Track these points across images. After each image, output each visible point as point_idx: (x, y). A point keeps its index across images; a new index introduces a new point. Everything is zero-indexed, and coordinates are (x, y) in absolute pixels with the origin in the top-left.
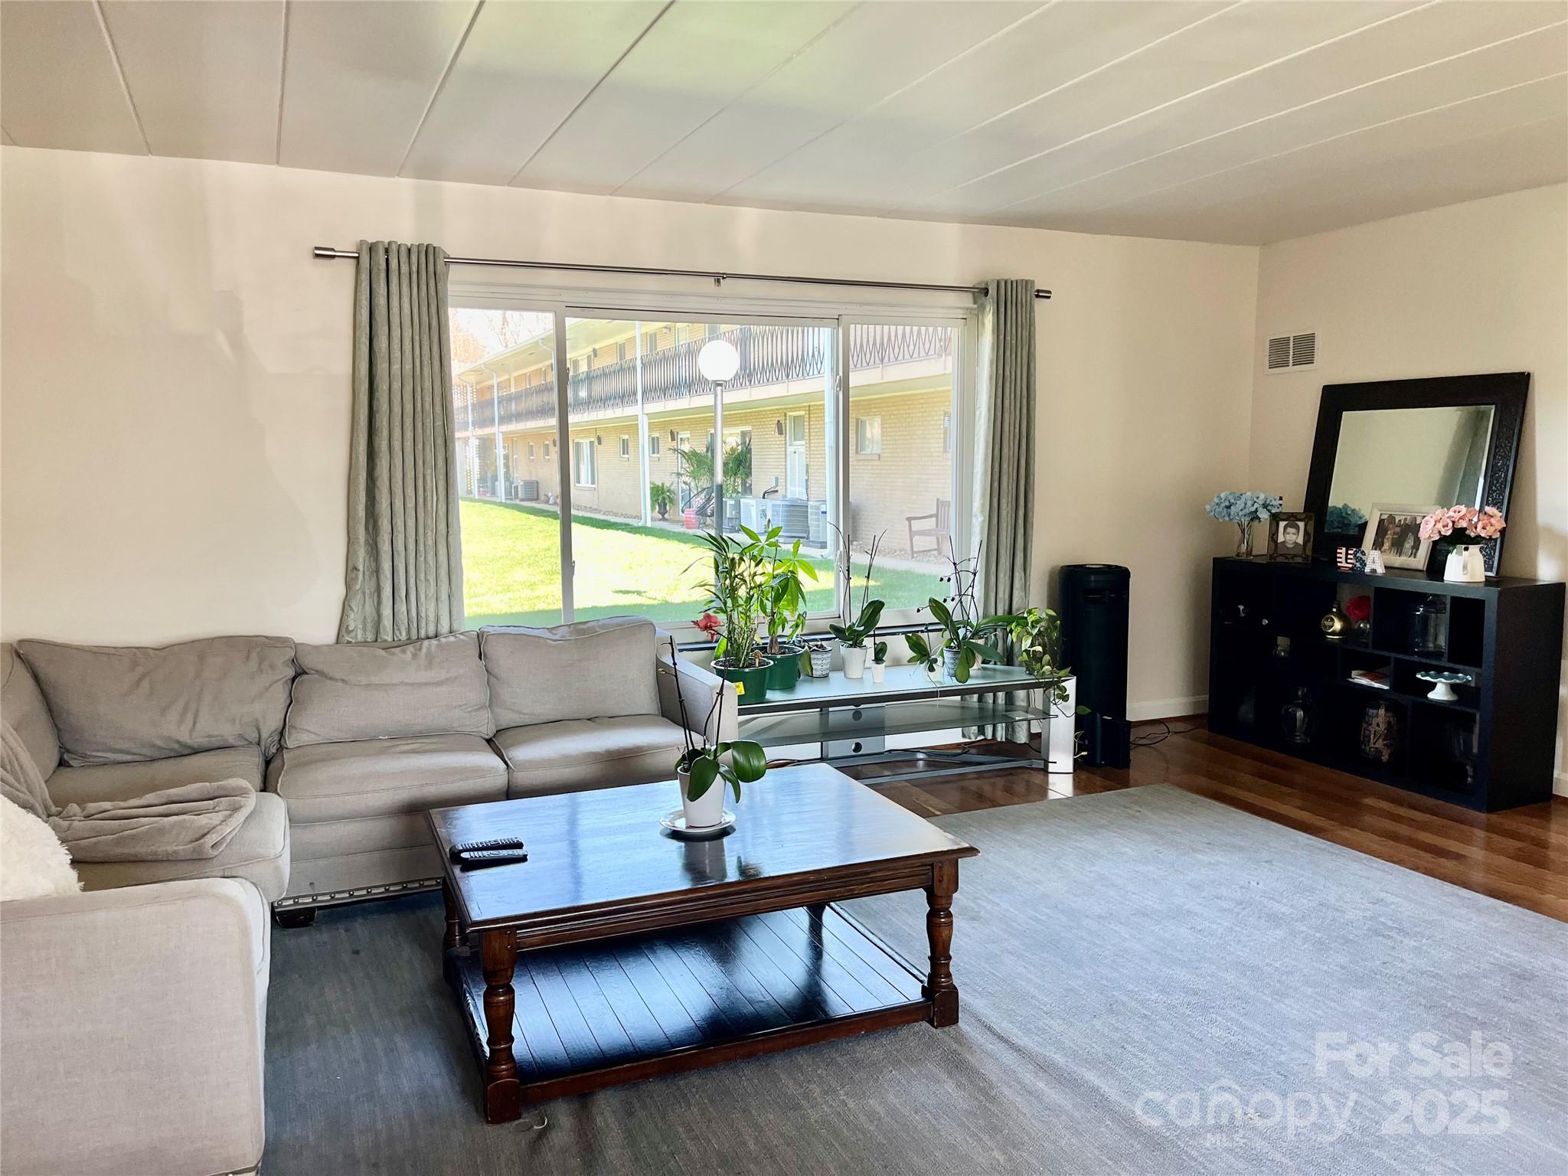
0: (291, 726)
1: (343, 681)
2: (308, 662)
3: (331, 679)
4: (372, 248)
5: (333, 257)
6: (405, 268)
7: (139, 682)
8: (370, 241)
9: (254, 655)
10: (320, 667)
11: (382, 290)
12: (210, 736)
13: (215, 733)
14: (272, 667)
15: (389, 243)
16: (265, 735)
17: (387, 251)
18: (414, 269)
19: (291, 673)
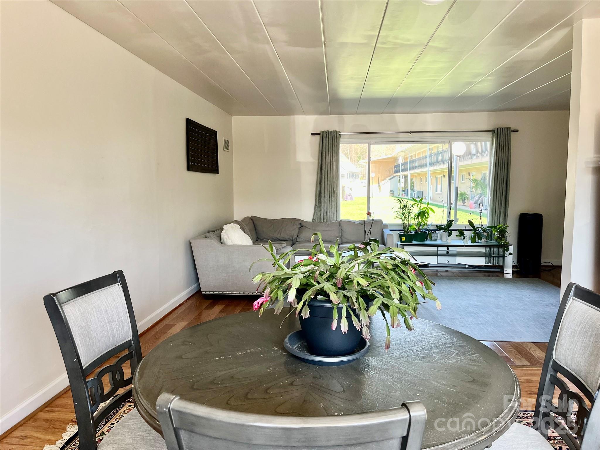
0: (299, 237)
1: (309, 228)
2: (303, 224)
3: (307, 228)
4: (323, 132)
5: (315, 135)
6: (330, 136)
7: (271, 226)
8: (323, 131)
9: (293, 222)
10: (305, 225)
11: (325, 142)
12: (283, 238)
13: (284, 237)
14: (296, 224)
15: (327, 131)
16: (294, 239)
17: (326, 133)
18: (332, 136)
19: (300, 226)
